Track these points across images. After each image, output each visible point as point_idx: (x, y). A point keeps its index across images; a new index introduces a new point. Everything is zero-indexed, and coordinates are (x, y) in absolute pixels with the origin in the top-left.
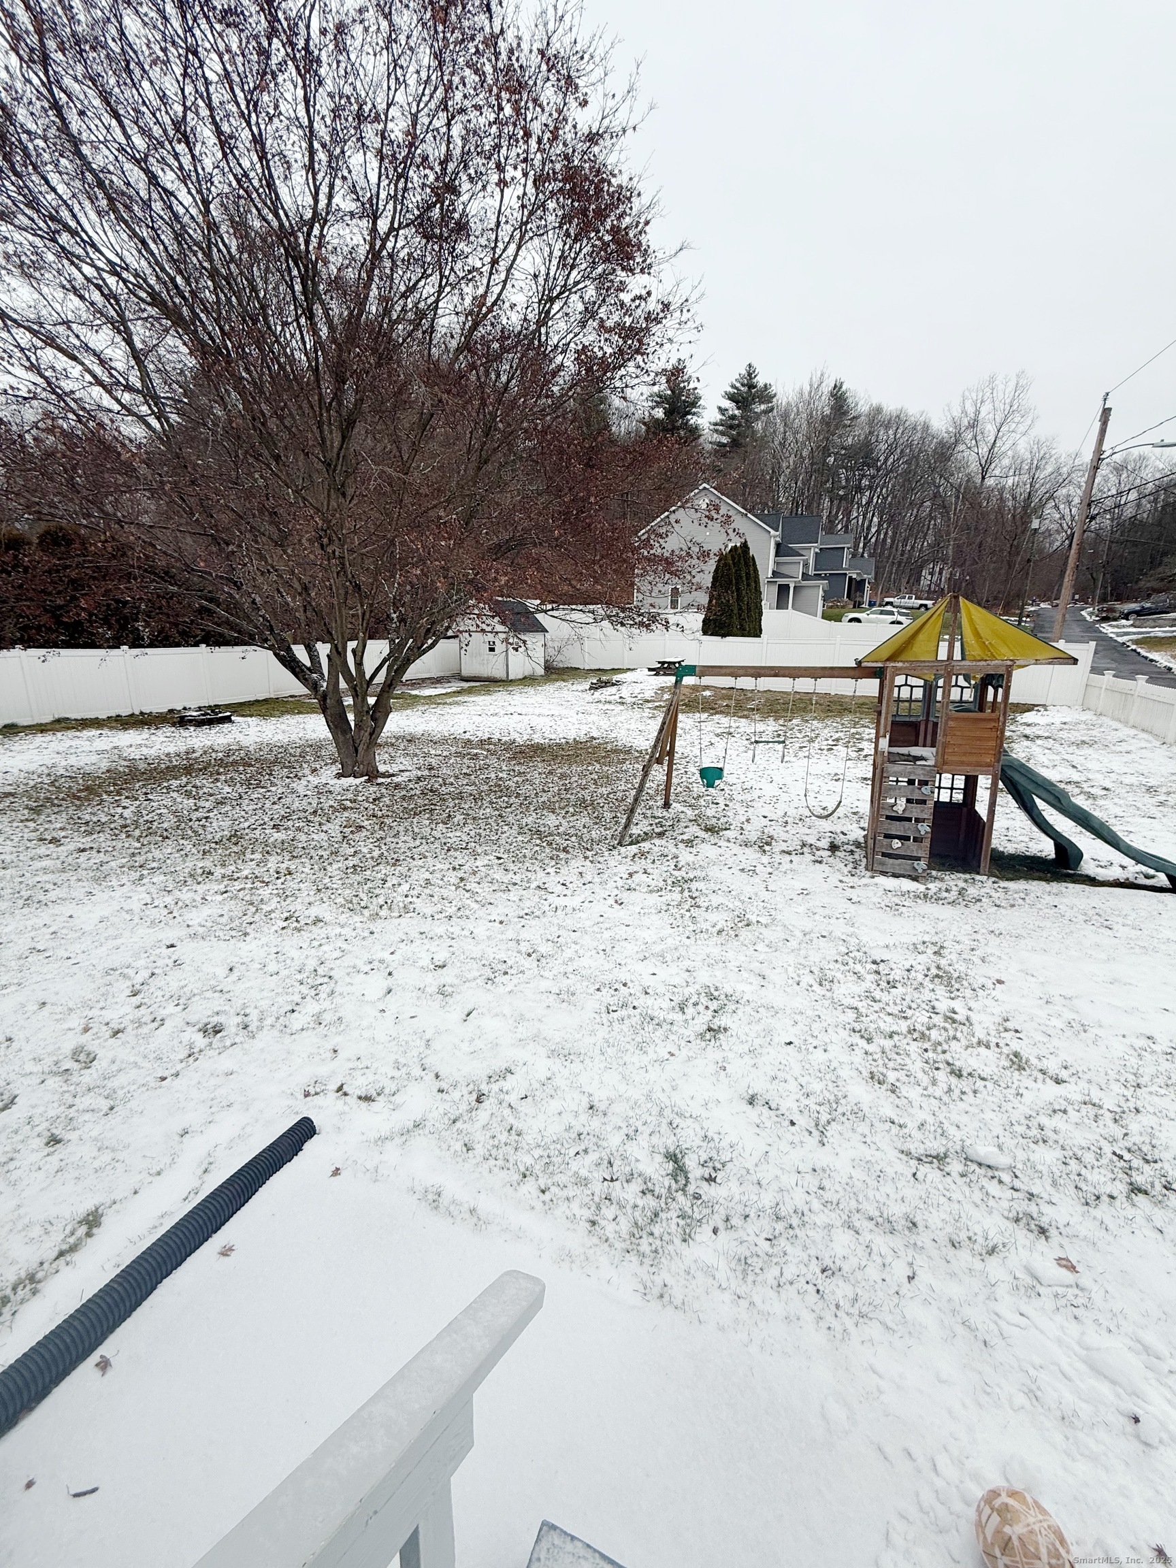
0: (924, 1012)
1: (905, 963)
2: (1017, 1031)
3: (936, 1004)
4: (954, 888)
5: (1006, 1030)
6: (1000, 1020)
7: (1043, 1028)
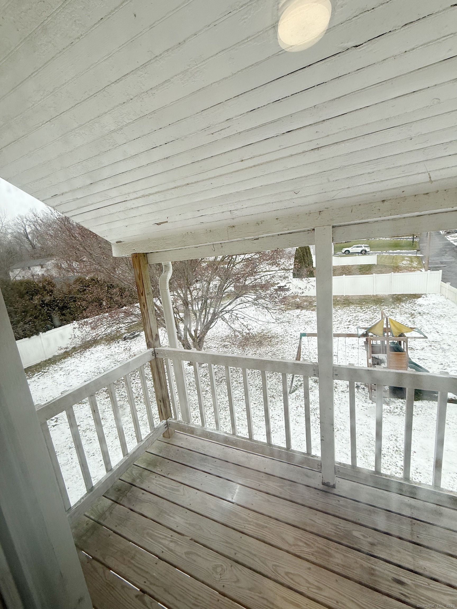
0: (394, 466)
1: (387, 445)
2: (420, 473)
3: (397, 463)
4: (399, 407)
5: (417, 473)
6: (415, 469)
7: (427, 471)
